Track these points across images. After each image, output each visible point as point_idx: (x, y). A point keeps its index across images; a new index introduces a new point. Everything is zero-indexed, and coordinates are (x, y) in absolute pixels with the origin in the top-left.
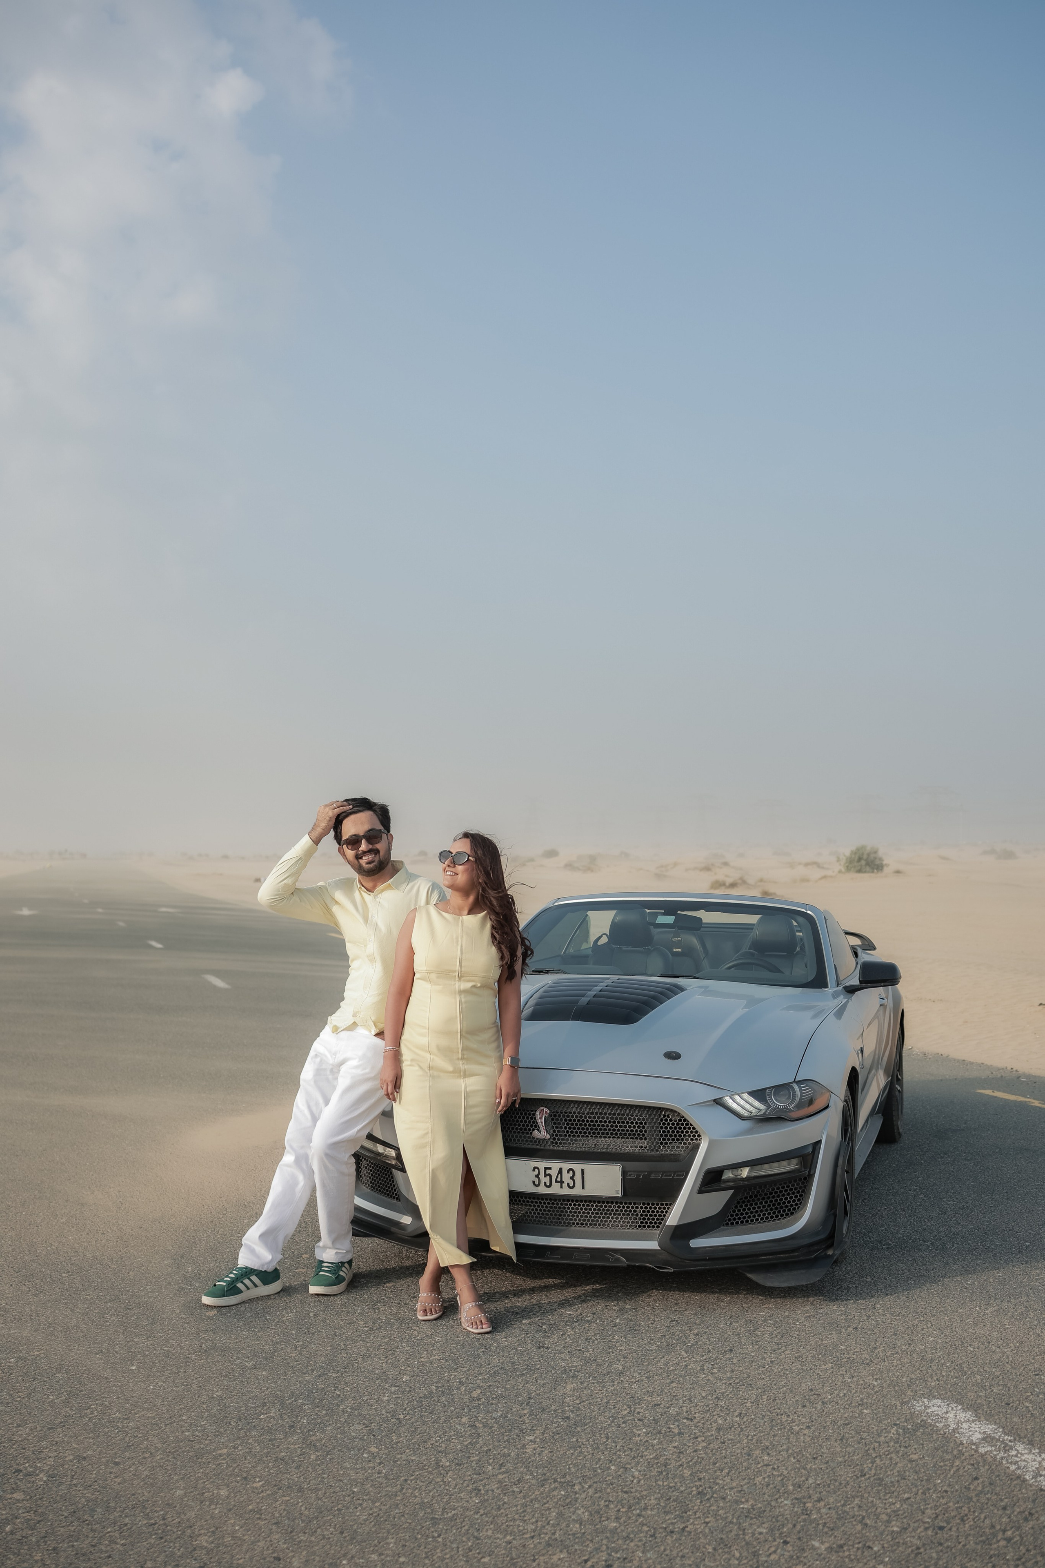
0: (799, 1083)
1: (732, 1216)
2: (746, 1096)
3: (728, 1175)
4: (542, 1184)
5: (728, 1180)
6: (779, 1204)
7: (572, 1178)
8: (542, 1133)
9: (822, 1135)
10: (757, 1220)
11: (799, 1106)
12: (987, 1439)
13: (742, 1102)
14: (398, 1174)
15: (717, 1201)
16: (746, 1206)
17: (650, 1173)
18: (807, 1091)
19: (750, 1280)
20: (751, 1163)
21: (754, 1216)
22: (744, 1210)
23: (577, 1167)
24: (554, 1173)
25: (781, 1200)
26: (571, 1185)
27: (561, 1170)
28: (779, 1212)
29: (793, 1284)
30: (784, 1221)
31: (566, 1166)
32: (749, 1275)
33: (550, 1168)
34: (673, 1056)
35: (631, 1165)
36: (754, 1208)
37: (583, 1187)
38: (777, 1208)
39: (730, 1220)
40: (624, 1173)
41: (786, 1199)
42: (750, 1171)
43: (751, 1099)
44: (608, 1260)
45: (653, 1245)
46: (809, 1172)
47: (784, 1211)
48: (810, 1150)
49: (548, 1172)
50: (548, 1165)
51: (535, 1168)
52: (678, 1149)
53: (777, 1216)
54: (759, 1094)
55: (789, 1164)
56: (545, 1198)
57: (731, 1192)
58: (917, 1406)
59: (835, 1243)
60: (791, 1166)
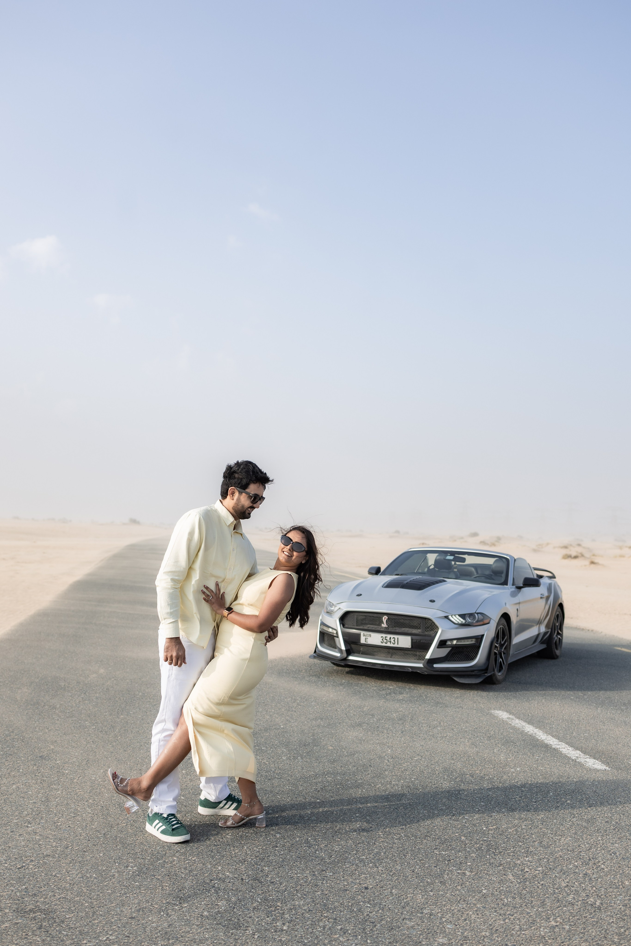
0: (478, 613)
1: (450, 658)
2: (457, 616)
3: (449, 643)
4: (384, 642)
5: (449, 645)
6: (468, 655)
7: (394, 641)
8: (384, 625)
9: (485, 632)
11: (478, 621)
12: (508, 718)
13: (456, 619)
14: (336, 639)
15: (444, 652)
16: (455, 654)
17: (421, 640)
18: (480, 617)
19: (454, 679)
20: (458, 639)
21: (458, 659)
23: (396, 637)
24: (388, 639)
26: (394, 643)
27: (390, 638)
28: (468, 658)
29: (470, 682)
30: (469, 662)
31: (392, 636)
34: (432, 601)
35: (414, 637)
36: (458, 656)
37: (398, 644)
40: (412, 640)
41: (470, 653)
42: (457, 642)
43: (460, 618)
44: (405, 669)
45: (421, 665)
46: (479, 645)
47: (470, 658)
48: (480, 637)
49: (386, 638)
50: (386, 636)
51: (382, 637)
52: (432, 633)
53: (467, 660)
54: (463, 616)
55: (472, 641)
56: (385, 647)
57: (449, 649)
58: (492, 711)
59: (488, 671)
60: (473, 642)
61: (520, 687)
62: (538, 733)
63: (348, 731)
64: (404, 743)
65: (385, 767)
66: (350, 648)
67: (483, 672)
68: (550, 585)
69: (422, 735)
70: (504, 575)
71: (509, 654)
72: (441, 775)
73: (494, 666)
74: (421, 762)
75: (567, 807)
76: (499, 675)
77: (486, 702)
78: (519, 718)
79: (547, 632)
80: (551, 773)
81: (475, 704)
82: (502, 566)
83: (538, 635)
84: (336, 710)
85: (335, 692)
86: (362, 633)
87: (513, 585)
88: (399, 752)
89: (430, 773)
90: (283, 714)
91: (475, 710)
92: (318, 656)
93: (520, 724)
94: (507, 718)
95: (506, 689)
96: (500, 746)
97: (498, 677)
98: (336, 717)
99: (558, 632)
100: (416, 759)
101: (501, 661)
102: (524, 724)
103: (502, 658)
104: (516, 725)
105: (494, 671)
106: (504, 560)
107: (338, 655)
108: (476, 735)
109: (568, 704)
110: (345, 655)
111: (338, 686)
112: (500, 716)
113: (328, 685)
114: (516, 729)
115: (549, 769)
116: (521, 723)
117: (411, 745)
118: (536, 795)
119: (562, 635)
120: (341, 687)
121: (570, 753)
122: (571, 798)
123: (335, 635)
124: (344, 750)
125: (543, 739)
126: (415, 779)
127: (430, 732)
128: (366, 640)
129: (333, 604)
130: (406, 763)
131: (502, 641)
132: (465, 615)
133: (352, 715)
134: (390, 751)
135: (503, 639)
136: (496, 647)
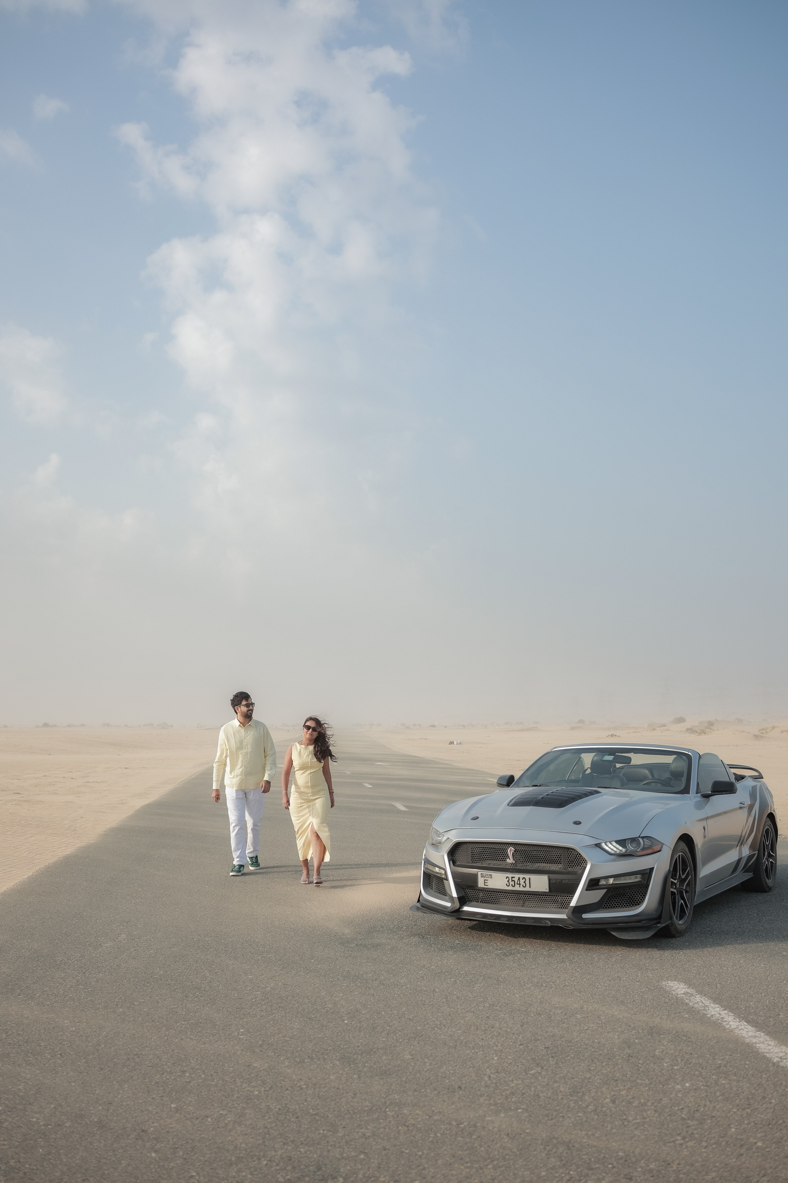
0: (643, 838)
1: (606, 904)
2: (614, 844)
3: (603, 882)
4: (511, 885)
5: (603, 885)
6: (631, 899)
7: (524, 882)
8: (510, 860)
9: (655, 864)
10: (619, 906)
11: (643, 849)
12: (686, 993)
13: (612, 847)
14: (445, 881)
15: (597, 895)
16: (614, 899)
17: (562, 880)
18: (647, 842)
19: (612, 934)
20: (615, 876)
21: (618, 904)
22: (612, 901)
23: (527, 876)
24: (516, 879)
25: (633, 897)
26: (524, 886)
27: (519, 878)
28: (631, 903)
29: (635, 938)
30: (633, 908)
31: (522, 876)
32: (612, 933)
33: (514, 877)
34: (577, 823)
35: (553, 876)
36: (618, 900)
37: (530, 887)
38: (630, 901)
39: (605, 906)
40: (549, 880)
41: (635, 897)
42: (614, 880)
43: (618, 846)
44: (542, 923)
45: (564, 916)
46: (648, 882)
47: (634, 903)
48: (648, 871)
49: (513, 879)
50: (513, 876)
51: (507, 877)
52: (577, 869)
53: (630, 905)
54: (621, 843)
56: (513, 892)
57: (604, 891)
58: (664, 983)
59: (662, 921)
60: (637, 879)
61: (711, 940)
62: (727, 1018)
63: (442, 1026)
64: (521, 1045)
65: (482, 1089)
66: (464, 894)
67: (655, 922)
68: (754, 788)
69: (551, 1029)
70: (684, 779)
71: (695, 892)
72: (565, 1101)
73: (672, 911)
74: (540, 1078)
75: (755, 1154)
76: (680, 923)
77: (656, 968)
78: (701, 993)
79: (754, 855)
80: (738, 1090)
81: (639, 972)
82: (682, 765)
83: (739, 861)
84: (434, 991)
85: (441, 960)
86: (480, 872)
87: (697, 793)
88: (509, 1061)
89: (550, 1098)
90: (354, 1000)
91: (639, 981)
92: (422, 906)
93: (701, 1004)
94: (684, 993)
95: (689, 945)
96: (665, 1043)
97: (679, 927)
98: (430, 1002)
99: (769, 854)
100: (532, 1072)
101: (681, 903)
102: (707, 1002)
103: (683, 899)
104: (696, 1005)
105: (671, 918)
106: (684, 757)
107: (449, 905)
108: (632, 1026)
109: (778, 965)
110: (457, 905)
111: (447, 951)
112: (674, 990)
113: (432, 949)
114: (694, 1011)
115: (735, 1083)
116: (703, 1001)
117: (530, 1047)
118: (709, 1134)
119: (775, 858)
120: (451, 953)
121: (772, 1050)
122: (764, 1136)
123: (443, 876)
124: (426, 1060)
125: (733, 1027)
126: (523, 1109)
127: (564, 1023)
128: (485, 882)
129: (440, 833)
130: (516, 1080)
131: (683, 874)
132: (625, 840)
133: (455, 997)
134: (496, 1059)
135: (684, 871)
136: (673, 883)
